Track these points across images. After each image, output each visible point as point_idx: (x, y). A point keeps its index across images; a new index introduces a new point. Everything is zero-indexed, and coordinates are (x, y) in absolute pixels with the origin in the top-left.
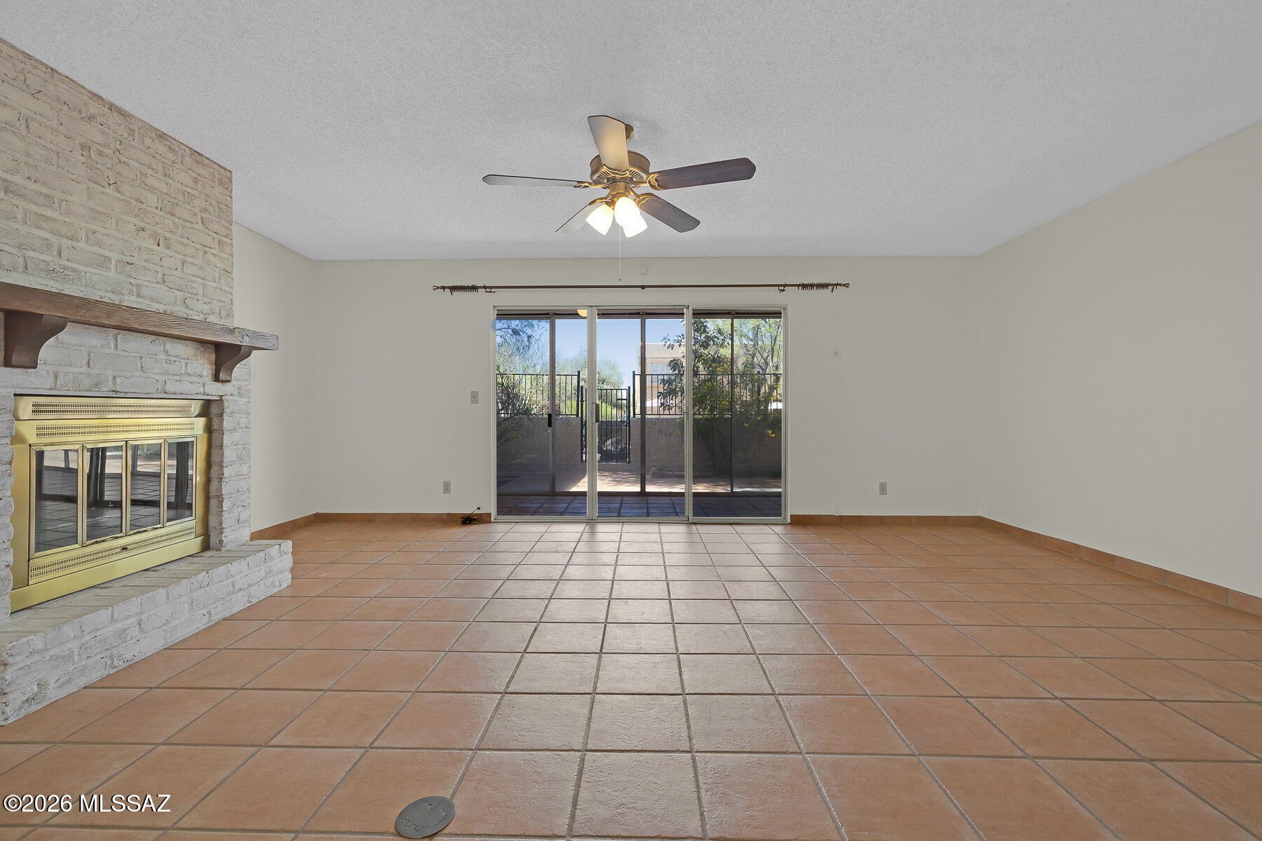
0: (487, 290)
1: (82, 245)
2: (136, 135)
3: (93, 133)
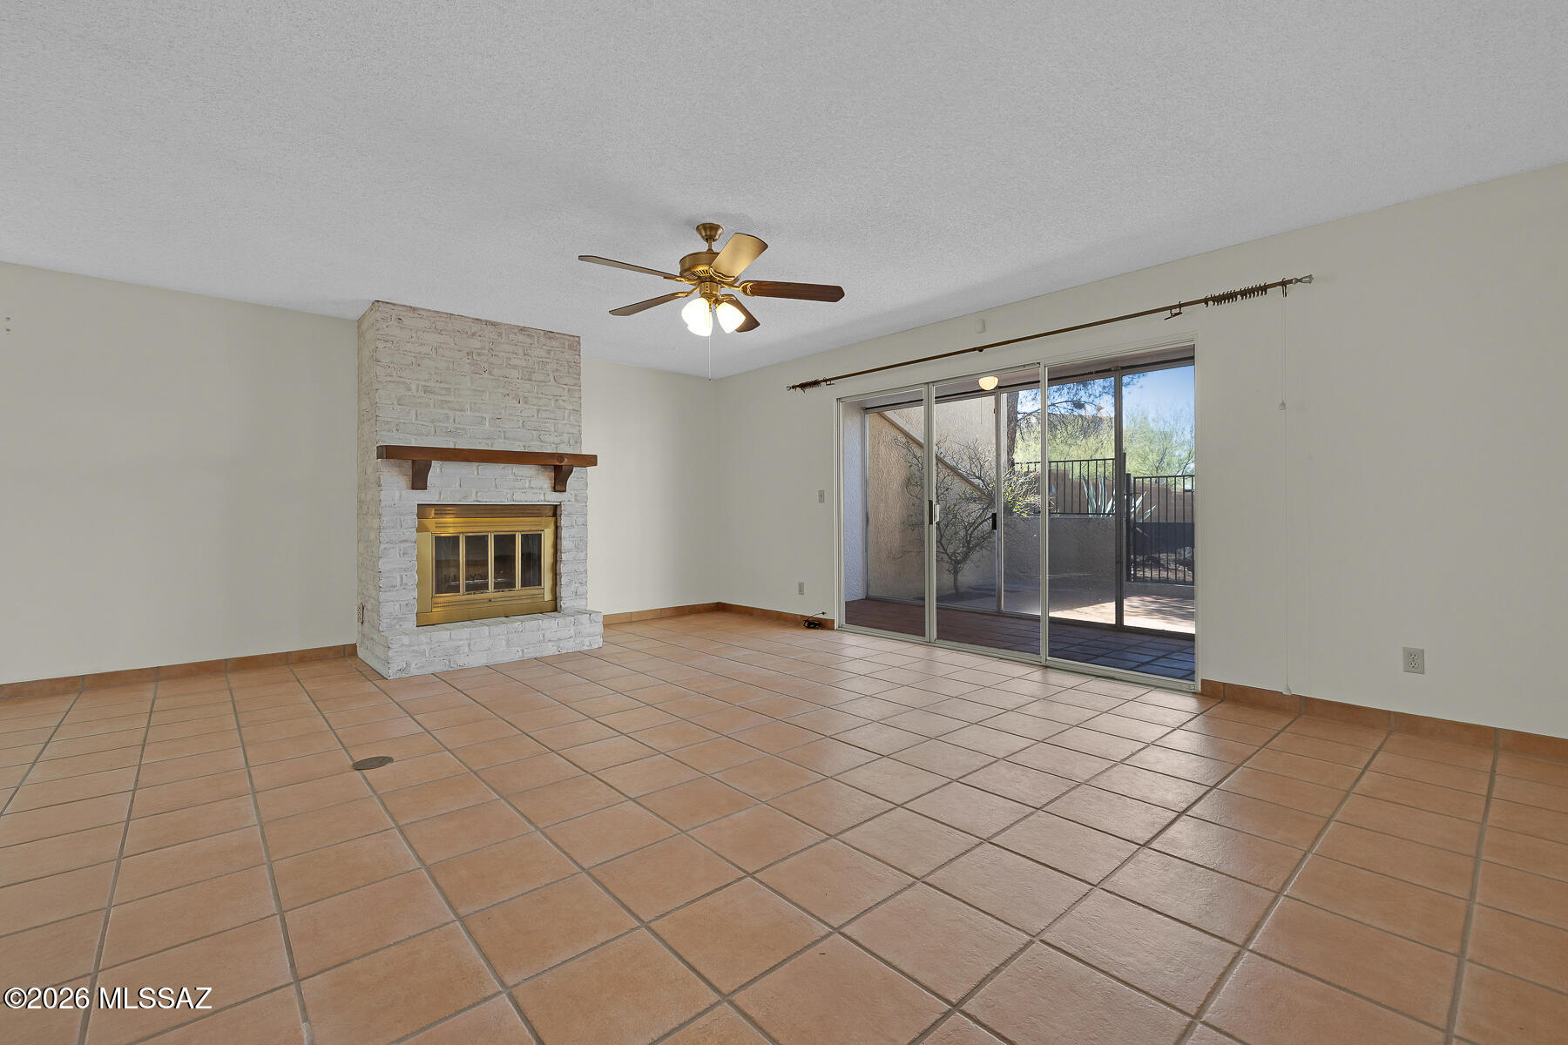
0: (828, 383)
1: (468, 413)
2: (504, 335)
3: (475, 343)
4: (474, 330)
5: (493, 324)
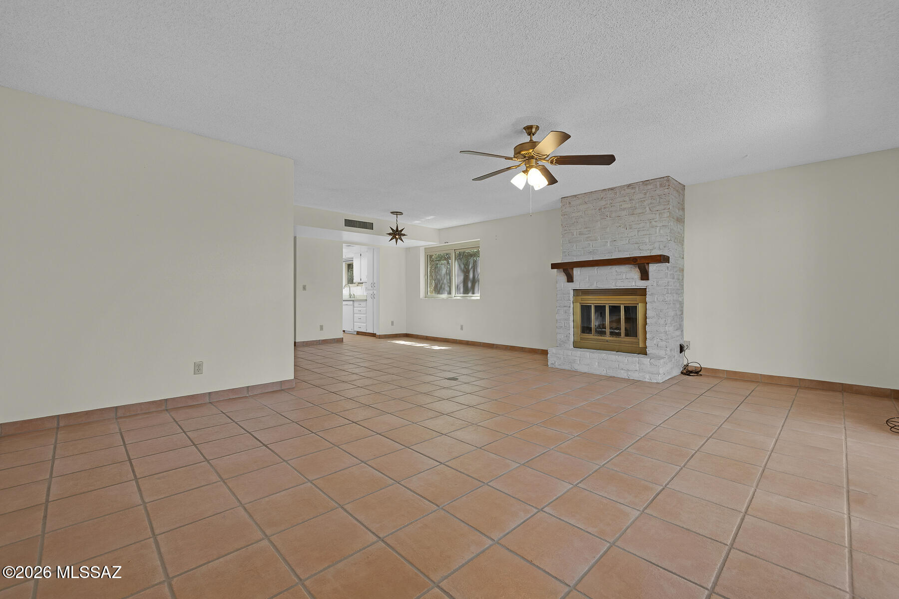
1: (599, 240)
2: (618, 193)
4: (602, 196)
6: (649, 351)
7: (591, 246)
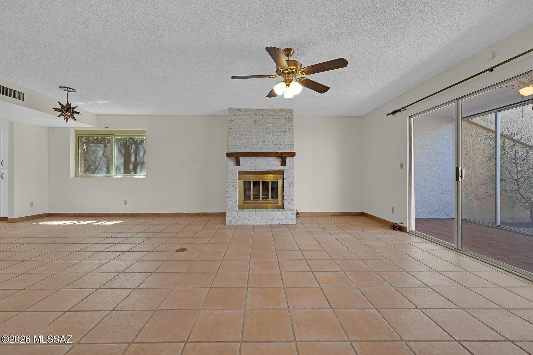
0: (404, 109)
1: (254, 140)
2: (266, 113)
3: (257, 117)
4: (256, 113)
5: (262, 110)
6: (285, 206)
7: (249, 143)
